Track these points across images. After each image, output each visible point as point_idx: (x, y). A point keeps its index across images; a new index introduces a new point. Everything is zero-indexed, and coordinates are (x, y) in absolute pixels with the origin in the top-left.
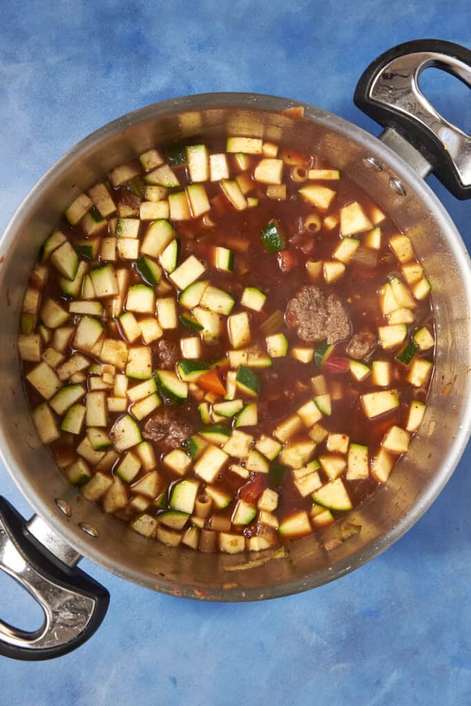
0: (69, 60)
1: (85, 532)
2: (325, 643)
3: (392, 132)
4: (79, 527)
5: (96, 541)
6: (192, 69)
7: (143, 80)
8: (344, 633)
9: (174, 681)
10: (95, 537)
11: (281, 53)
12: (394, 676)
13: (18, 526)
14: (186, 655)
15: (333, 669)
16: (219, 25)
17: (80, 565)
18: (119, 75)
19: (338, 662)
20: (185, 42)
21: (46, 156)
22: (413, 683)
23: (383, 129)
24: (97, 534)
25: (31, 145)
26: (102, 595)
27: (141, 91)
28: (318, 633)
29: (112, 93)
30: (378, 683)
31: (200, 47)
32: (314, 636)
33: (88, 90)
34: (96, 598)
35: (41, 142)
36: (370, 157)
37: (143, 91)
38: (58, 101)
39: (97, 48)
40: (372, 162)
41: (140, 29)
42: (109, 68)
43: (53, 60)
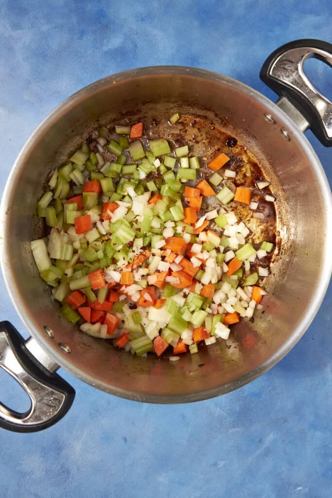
0: (56, 28)
1: (63, 349)
2: (225, 414)
3: (285, 100)
4: (59, 345)
5: (69, 355)
6: (137, 34)
7: (105, 41)
8: (238, 408)
9: (126, 440)
10: (69, 353)
11: (196, 23)
12: (271, 437)
13: (18, 342)
14: (133, 423)
15: (231, 431)
16: (156, 5)
17: (58, 372)
18: (89, 38)
19: (234, 427)
20: (133, 16)
21: (40, 91)
22: (283, 441)
23: (278, 97)
24: (70, 351)
25: (31, 84)
26: (70, 392)
27: (103, 48)
28: (221, 408)
29: (84, 49)
30: (260, 441)
31: (143, 20)
32: (218, 409)
33: (68, 48)
34: (66, 394)
35: (37, 82)
36: (268, 114)
37: (105, 48)
38: (49, 55)
39: (74, 19)
40: (270, 118)
41: (103, 7)
42: (82, 33)
43: (45, 28)
